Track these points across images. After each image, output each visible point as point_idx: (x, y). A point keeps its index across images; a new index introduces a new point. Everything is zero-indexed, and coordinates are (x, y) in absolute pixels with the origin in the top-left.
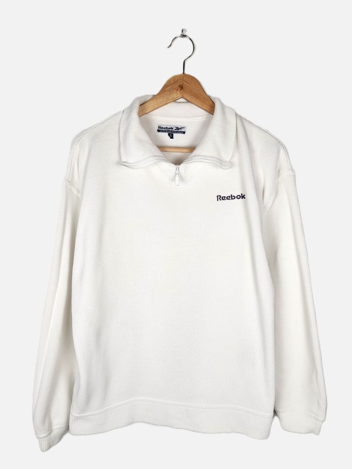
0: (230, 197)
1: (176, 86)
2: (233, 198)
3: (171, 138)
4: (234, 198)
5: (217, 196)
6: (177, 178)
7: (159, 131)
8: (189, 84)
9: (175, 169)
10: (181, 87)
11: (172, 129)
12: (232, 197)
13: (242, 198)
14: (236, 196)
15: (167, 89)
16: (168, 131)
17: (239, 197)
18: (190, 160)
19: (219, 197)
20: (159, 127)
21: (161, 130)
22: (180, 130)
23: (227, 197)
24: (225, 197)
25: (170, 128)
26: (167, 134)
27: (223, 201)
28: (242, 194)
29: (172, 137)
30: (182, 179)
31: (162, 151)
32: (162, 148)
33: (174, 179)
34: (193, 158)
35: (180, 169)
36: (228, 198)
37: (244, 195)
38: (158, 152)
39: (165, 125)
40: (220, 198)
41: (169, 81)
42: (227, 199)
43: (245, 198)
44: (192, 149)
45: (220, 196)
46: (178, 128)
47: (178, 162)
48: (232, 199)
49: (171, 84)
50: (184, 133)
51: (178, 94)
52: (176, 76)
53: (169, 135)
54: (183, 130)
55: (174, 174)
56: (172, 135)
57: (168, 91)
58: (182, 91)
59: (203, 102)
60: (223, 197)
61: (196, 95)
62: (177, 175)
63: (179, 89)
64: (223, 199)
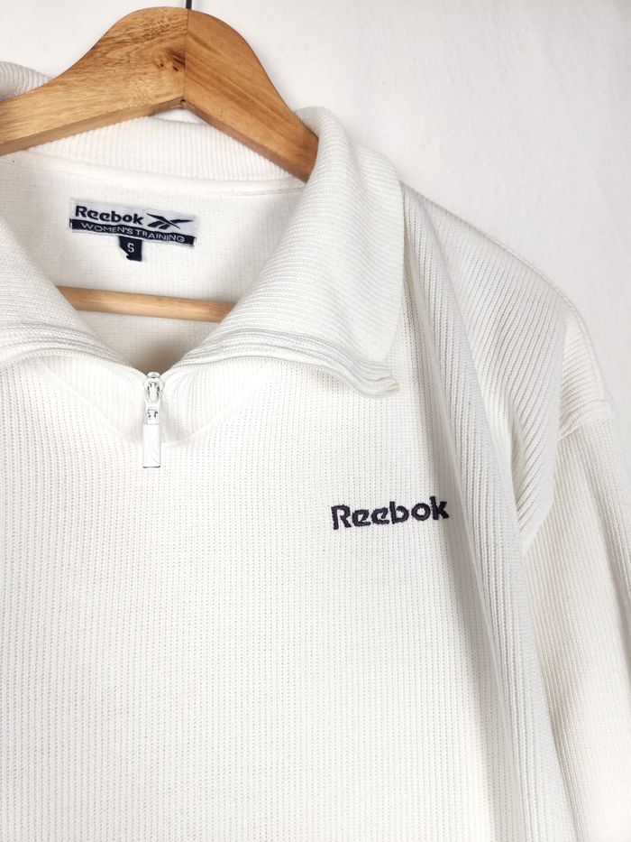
0: (384, 511)
1: (157, 49)
2: (400, 514)
3: (131, 257)
4: (405, 518)
5: (334, 510)
6: (152, 430)
7: (76, 225)
8: (210, 49)
9: (142, 389)
10: (178, 59)
11: (137, 219)
12: (393, 514)
13: (435, 518)
14: (409, 508)
15: (116, 54)
16: (118, 229)
17: (421, 512)
18: (209, 354)
19: (340, 513)
20: (80, 210)
21: (84, 220)
22: (170, 230)
23: (377, 512)
24: (365, 513)
25: (127, 218)
26: (112, 240)
27: (359, 529)
28: (433, 499)
29: (135, 255)
30: (175, 432)
31: (78, 308)
32: (82, 297)
33: (137, 435)
34: (224, 342)
35: (168, 392)
36: (378, 517)
37: (443, 504)
38: (61, 311)
39: (106, 204)
40: (345, 516)
41: (124, 25)
42: (375, 520)
43: (446, 516)
44: (221, 307)
45: (346, 509)
46: (161, 221)
47: (158, 360)
48: (395, 520)
49: (136, 40)
50: (189, 240)
51: (165, 84)
52: (155, 10)
53: (123, 244)
54: (184, 229)
55: (138, 413)
56: (138, 245)
57: (119, 63)
58: (180, 74)
59: (270, 126)
60: (357, 512)
61: (240, 94)
62: (153, 420)
63: (169, 65)
64: (358, 524)
